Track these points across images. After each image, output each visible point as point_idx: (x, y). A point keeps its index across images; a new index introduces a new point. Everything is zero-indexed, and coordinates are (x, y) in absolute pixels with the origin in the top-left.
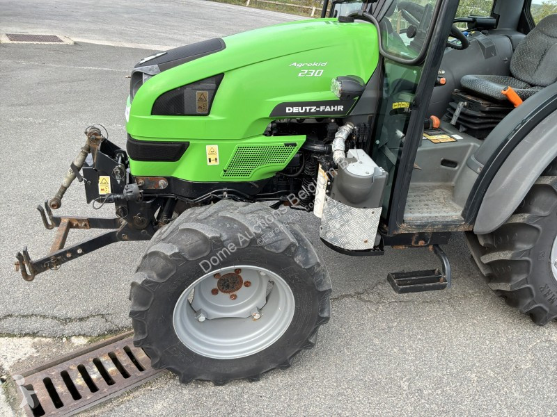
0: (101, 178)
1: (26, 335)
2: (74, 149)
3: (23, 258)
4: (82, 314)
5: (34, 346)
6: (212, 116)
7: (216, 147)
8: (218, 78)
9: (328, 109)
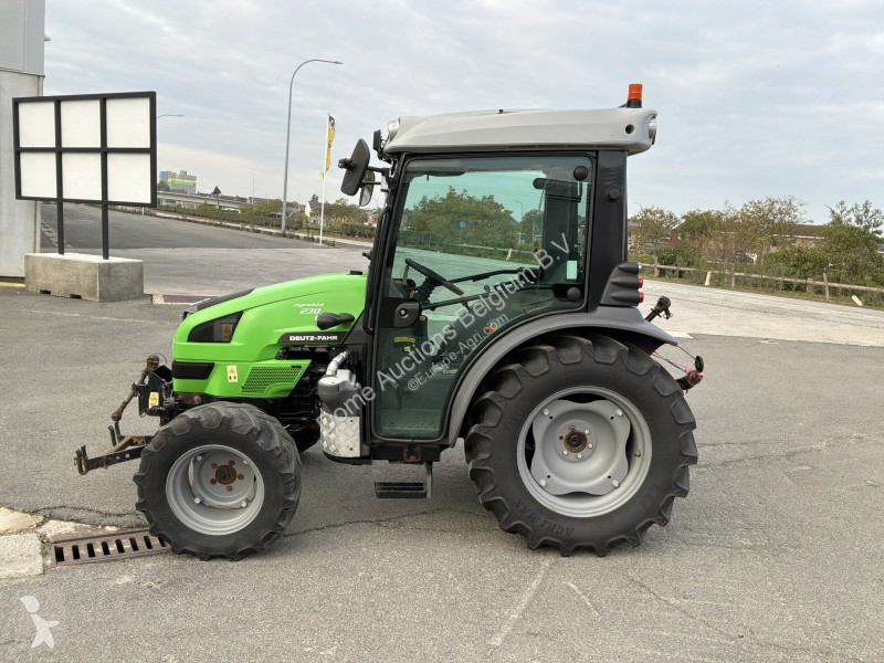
0: (152, 393)
1: (71, 520)
2: (136, 373)
3: (82, 454)
4: (121, 512)
5: (75, 528)
6: (233, 343)
7: (235, 367)
8: (239, 315)
9: (324, 338)
